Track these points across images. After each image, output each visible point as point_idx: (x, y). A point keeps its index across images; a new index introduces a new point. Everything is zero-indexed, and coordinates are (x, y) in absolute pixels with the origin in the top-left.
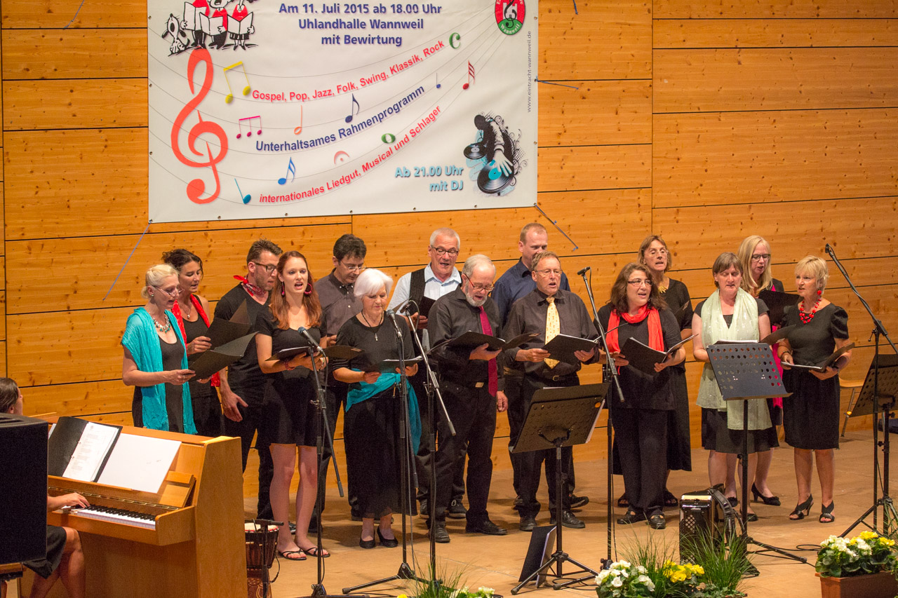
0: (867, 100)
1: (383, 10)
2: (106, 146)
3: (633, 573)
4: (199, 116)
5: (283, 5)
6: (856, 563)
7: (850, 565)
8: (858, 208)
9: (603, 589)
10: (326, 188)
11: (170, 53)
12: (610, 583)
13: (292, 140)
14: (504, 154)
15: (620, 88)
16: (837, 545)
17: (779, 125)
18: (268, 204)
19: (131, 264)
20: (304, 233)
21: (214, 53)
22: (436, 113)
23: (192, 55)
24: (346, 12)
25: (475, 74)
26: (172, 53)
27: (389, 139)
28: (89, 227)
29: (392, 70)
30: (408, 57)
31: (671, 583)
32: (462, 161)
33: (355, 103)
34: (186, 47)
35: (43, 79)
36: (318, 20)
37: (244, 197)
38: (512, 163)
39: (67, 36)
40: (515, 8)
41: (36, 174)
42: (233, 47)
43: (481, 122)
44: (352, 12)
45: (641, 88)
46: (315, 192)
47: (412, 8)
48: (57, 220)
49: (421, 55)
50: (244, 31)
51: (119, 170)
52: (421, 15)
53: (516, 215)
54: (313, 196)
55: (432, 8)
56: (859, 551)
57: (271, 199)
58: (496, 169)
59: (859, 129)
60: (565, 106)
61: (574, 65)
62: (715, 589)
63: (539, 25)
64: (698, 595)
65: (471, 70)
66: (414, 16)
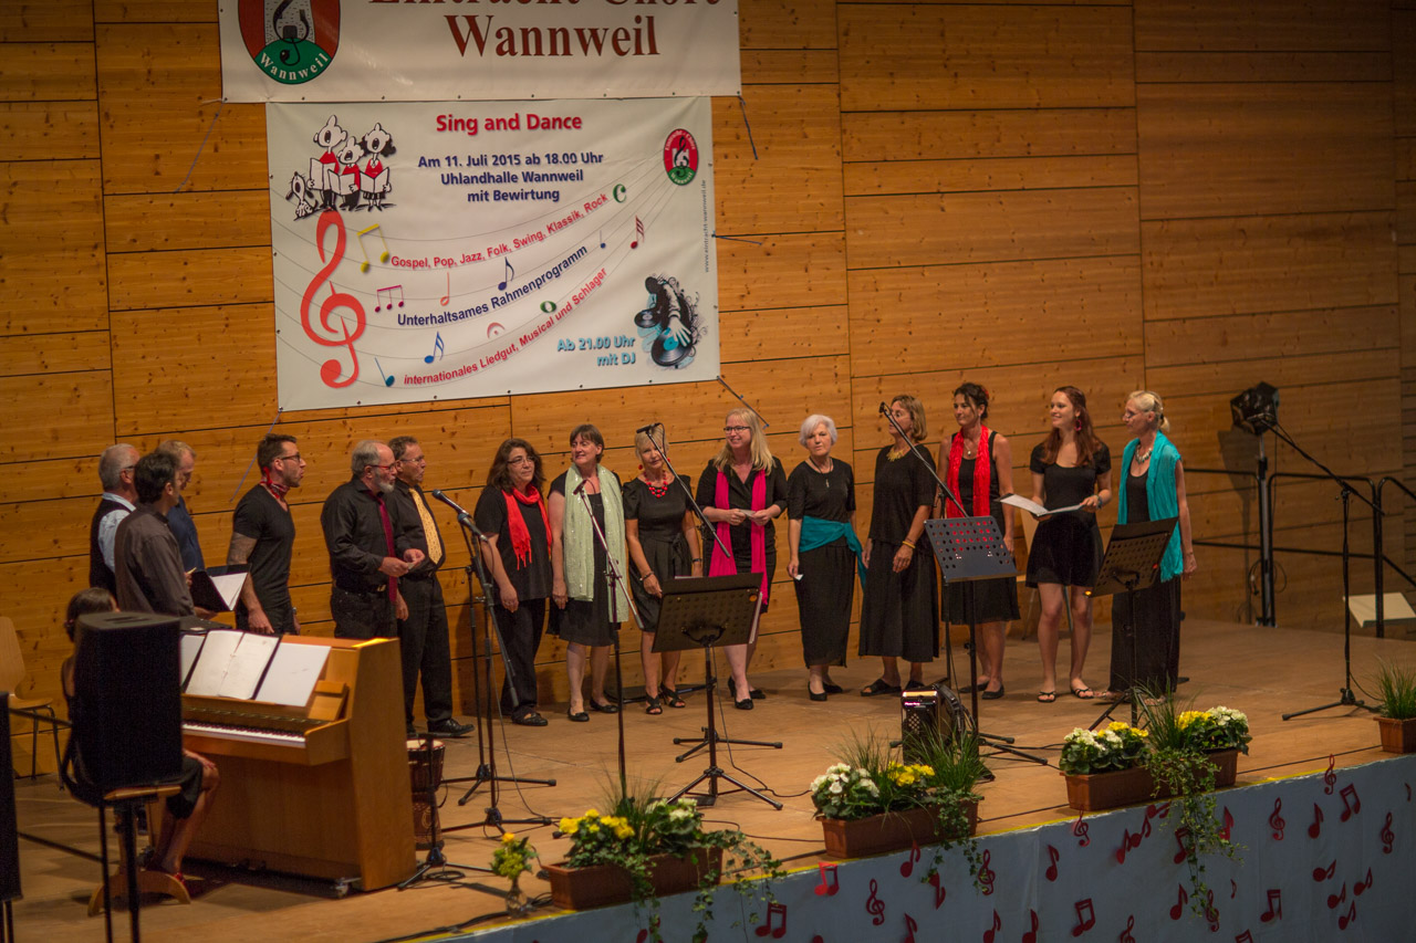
0: (1088, 247)
1: (537, 160)
2: (227, 326)
3: (854, 777)
4: (332, 287)
5: (422, 158)
6: (1106, 758)
7: (1099, 761)
9: (820, 797)
10: (479, 366)
11: (296, 217)
12: (828, 789)
13: (439, 311)
14: (681, 320)
15: (808, 242)
16: (1083, 738)
17: (990, 279)
18: (414, 385)
20: (456, 418)
21: (346, 215)
22: (601, 275)
23: (321, 218)
24: (495, 164)
25: (645, 228)
26: (299, 217)
27: (549, 307)
28: (211, 418)
29: (550, 229)
30: (567, 213)
31: (898, 788)
32: (633, 331)
33: (509, 268)
34: (314, 210)
35: (152, 251)
36: (464, 174)
37: (387, 378)
38: (689, 329)
39: (179, 201)
40: (687, 154)
41: (149, 359)
42: (367, 208)
43: (652, 284)
44: (502, 164)
45: (833, 242)
46: (468, 370)
47: (570, 158)
48: (175, 412)
49: (582, 211)
50: (379, 189)
52: (580, 165)
53: (696, 390)
54: (464, 376)
55: (593, 156)
56: (1109, 745)
57: (417, 380)
58: (672, 338)
59: (1080, 281)
60: (750, 264)
61: (756, 217)
62: (948, 793)
63: (715, 172)
64: (928, 800)
65: (639, 224)
66: (571, 166)
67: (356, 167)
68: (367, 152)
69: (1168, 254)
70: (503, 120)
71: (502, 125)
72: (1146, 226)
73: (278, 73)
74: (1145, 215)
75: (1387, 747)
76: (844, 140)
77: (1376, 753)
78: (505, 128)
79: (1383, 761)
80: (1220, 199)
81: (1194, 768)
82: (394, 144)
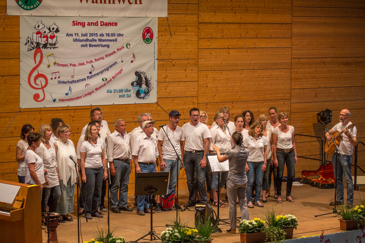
0: (274, 66)
1: (103, 35)
2: (5, 82)
3: (173, 232)
4: (38, 71)
5: (67, 34)
6: (252, 229)
7: (250, 229)
8: (271, 104)
9: (163, 237)
10: (82, 97)
11: (28, 50)
12: (165, 235)
13: (70, 80)
14: (145, 85)
15: (187, 62)
16: (245, 223)
17: (243, 75)
18: (62, 102)
19: (13, 122)
20: (74, 112)
21: (43, 50)
22: (121, 70)
23: (35, 51)
24: (90, 36)
25: (136, 57)
27: (105, 79)
29: (106, 56)
30: (112, 51)
31: (187, 235)
32: (130, 87)
33: (93, 67)
34: (33, 48)
36: (80, 39)
37: (53, 99)
38: (148, 87)
40: (150, 35)
43: (137, 74)
44: (92, 36)
45: (194, 62)
46: (79, 98)
47: (113, 35)
49: (116, 51)
50: (54, 43)
51: (10, 90)
52: (116, 37)
53: (149, 106)
54: (78, 99)
55: (120, 34)
56: (253, 225)
57: (63, 100)
58: (143, 90)
59: (271, 76)
60: (167, 68)
61: (170, 54)
62: (202, 238)
63: (158, 40)
64: (195, 239)
65: (134, 56)
66: (114, 37)
67: (47, 36)
68: (50, 31)
69: (300, 69)
70: (93, 23)
71: (92, 24)
72: (293, 60)
73: (24, 7)
74: (293, 57)
75: (342, 228)
76: (199, 32)
77: (338, 230)
78: (94, 25)
79: (339, 232)
80: (317, 52)
81: (279, 233)
82: (59, 29)
